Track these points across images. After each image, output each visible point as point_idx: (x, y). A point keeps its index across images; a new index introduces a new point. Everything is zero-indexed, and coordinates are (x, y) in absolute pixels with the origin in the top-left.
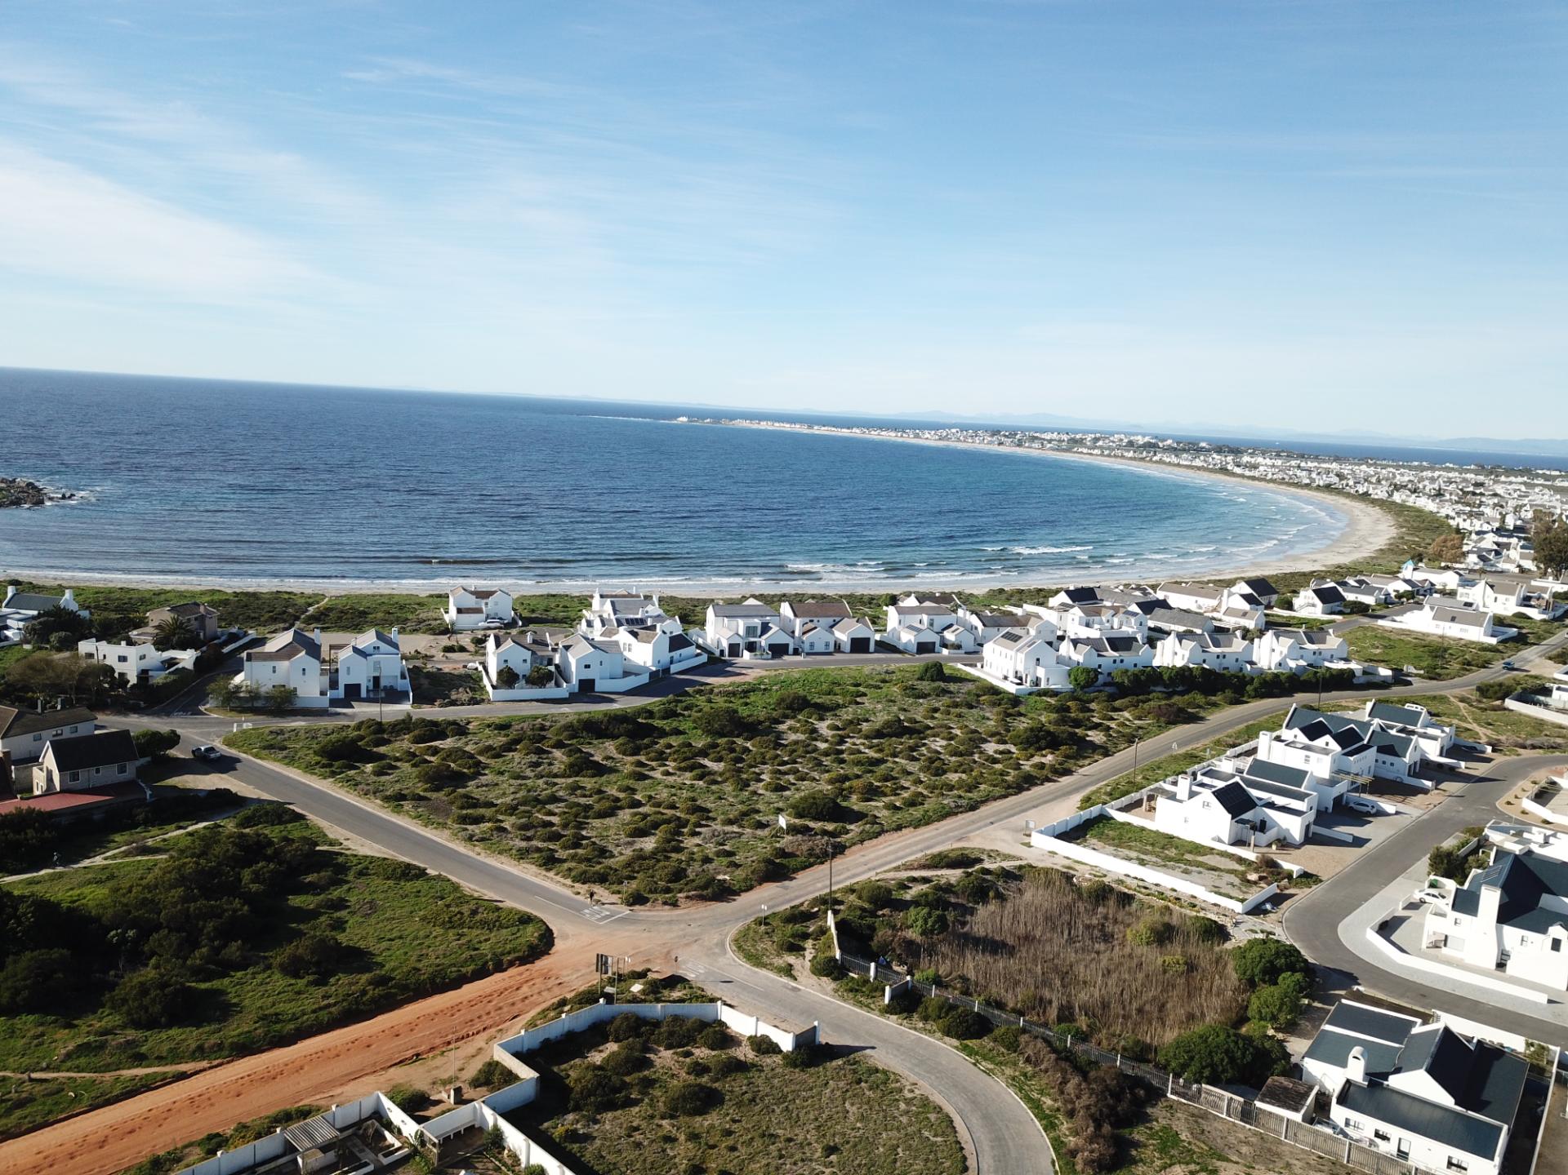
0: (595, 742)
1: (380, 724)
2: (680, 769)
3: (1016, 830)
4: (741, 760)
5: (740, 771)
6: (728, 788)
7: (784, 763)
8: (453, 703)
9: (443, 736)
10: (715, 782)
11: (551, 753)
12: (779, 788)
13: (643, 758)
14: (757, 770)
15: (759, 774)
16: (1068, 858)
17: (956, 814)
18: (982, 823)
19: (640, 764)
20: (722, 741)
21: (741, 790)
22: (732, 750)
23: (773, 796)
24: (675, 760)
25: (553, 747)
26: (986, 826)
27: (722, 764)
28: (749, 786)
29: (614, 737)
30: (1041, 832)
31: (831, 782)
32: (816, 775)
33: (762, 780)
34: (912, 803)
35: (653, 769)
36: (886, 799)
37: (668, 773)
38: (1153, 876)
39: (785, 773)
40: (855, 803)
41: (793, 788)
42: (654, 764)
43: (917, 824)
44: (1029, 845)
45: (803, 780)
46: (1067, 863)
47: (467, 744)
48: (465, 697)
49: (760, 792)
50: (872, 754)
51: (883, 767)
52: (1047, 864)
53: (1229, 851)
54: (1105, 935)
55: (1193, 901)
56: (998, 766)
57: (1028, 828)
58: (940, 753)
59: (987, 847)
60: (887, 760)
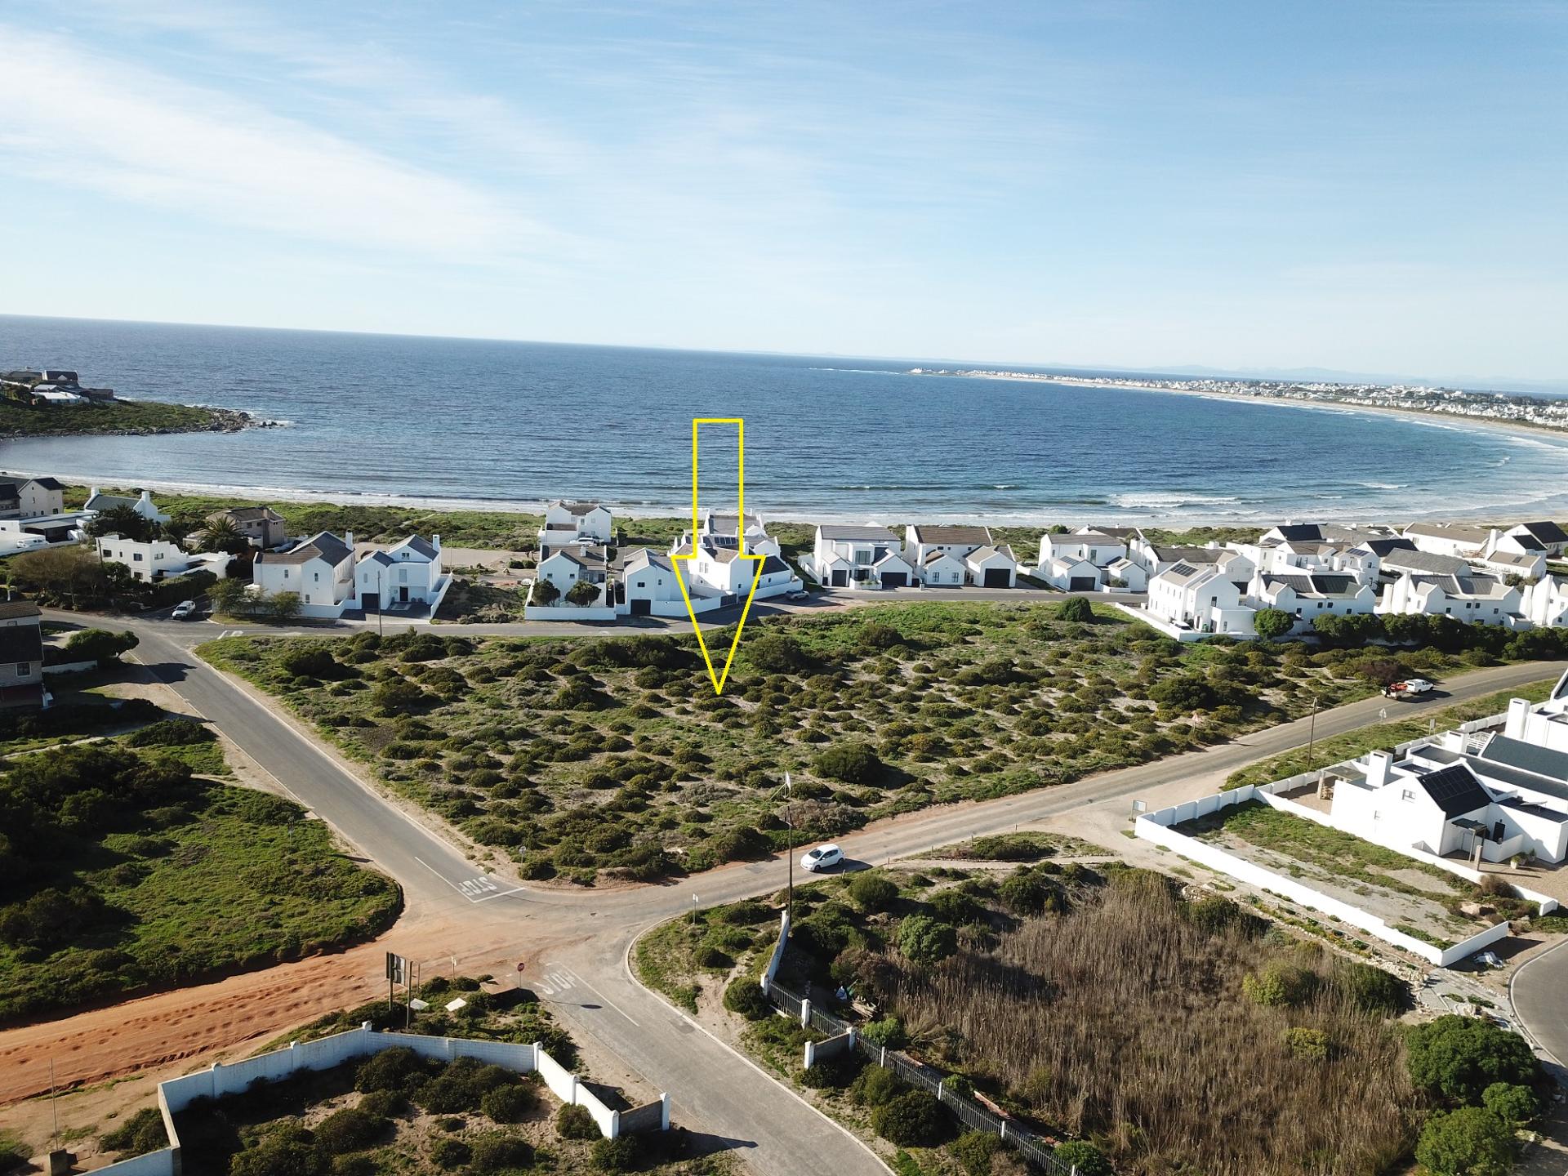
0: (615, 670)
1: (378, 638)
2: (701, 707)
3: (1121, 813)
4: (785, 700)
5: (776, 714)
6: (751, 733)
7: (837, 708)
8: (479, 620)
9: (440, 654)
10: (739, 726)
11: (554, 679)
12: (815, 738)
13: (662, 693)
14: (798, 714)
15: (800, 720)
16: (1184, 858)
17: (1044, 786)
18: (1077, 800)
19: (656, 699)
20: (770, 678)
21: (766, 737)
22: (779, 689)
23: (805, 747)
24: (701, 696)
25: (561, 673)
26: (1080, 804)
27: (759, 704)
28: (779, 732)
29: (640, 665)
30: (1152, 819)
31: (887, 734)
32: (872, 725)
33: (798, 727)
34: (986, 768)
35: (670, 705)
36: (952, 761)
37: (685, 712)
38: (1305, 895)
39: (834, 720)
40: (908, 764)
41: (835, 738)
42: (673, 699)
43: (983, 796)
44: (1132, 835)
45: (853, 729)
46: (1180, 864)
47: (463, 665)
48: (494, 613)
49: (791, 741)
50: (959, 703)
51: (967, 719)
52: (1150, 864)
53: (1438, 865)
54: (1211, 981)
55: (1363, 939)
56: (1125, 727)
57: (1136, 811)
58: (1051, 706)
59: (1070, 834)
60: (975, 712)
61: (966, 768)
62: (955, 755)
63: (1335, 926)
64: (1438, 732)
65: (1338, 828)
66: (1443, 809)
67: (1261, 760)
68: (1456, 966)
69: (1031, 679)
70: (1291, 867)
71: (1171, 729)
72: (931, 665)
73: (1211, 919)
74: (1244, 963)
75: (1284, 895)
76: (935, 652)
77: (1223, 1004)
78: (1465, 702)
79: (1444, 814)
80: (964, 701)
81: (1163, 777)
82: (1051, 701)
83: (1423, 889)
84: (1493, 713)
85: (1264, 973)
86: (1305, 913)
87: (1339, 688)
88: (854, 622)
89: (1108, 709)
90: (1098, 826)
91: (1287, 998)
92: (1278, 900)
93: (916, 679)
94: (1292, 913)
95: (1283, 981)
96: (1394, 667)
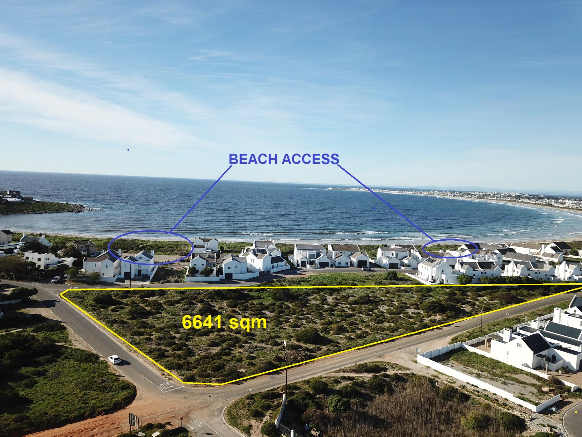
0: (218, 300)
2: (252, 315)
4: (284, 312)
5: (280, 317)
6: (271, 325)
7: (303, 314)
9: (153, 296)
11: (196, 304)
12: (295, 326)
13: (236, 309)
14: (288, 317)
15: (289, 319)
16: (436, 371)
19: (235, 311)
20: (278, 303)
21: (276, 326)
22: (281, 307)
23: (291, 330)
24: (251, 311)
25: (198, 302)
26: (396, 350)
27: (274, 313)
28: (281, 324)
30: (423, 356)
31: (322, 324)
32: (317, 321)
33: (289, 322)
34: (360, 337)
35: (240, 314)
36: (347, 334)
37: (245, 317)
39: (302, 319)
40: (331, 336)
41: (303, 326)
42: (241, 312)
44: (416, 362)
45: (310, 323)
46: (434, 373)
47: (162, 299)
48: (174, 279)
49: (285, 327)
50: (349, 312)
51: (352, 318)
52: (423, 373)
53: (532, 372)
54: (449, 420)
55: (506, 402)
56: (412, 320)
57: (417, 353)
58: (384, 313)
59: (393, 362)
60: (356, 315)
61: (352, 337)
62: (348, 332)
63: (495, 397)
64: (528, 321)
65: (494, 358)
66: (532, 350)
67: (463, 332)
68: (542, 412)
69: (376, 302)
70: (477, 374)
71: (429, 321)
72: (338, 297)
73: (447, 395)
74: (461, 412)
75: (475, 385)
76: (340, 292)
77: (454, 429)
78: (538, 309)
79: (533, 352)
80: (351, 311)
81: (427, 339)
82: (384, 311)
83: (527, 382)
84: (548, 313)
85: (469, 416)
86: (483, 392)
87: (491, 304)
88: (310, 281)
89: (405, 313)
90: (403, 358)
91: (478, 426)
92: (472, 387)
93: (333, 303)
94: (478, 392)
95: (476, 419)
96: (510, 296)
